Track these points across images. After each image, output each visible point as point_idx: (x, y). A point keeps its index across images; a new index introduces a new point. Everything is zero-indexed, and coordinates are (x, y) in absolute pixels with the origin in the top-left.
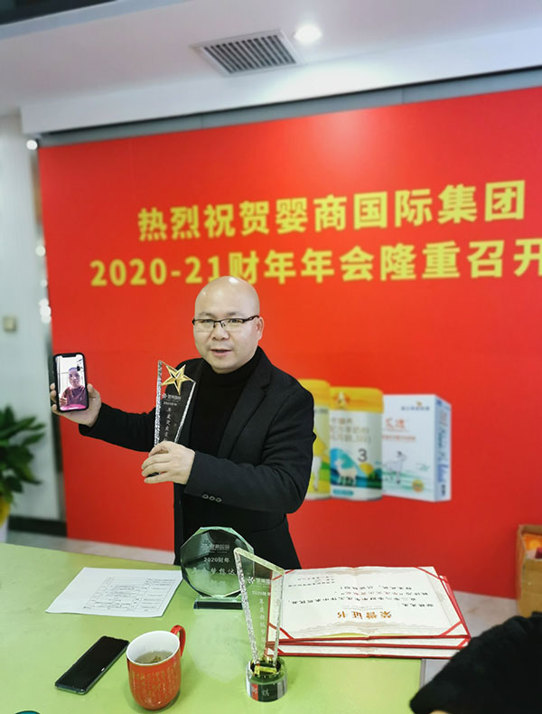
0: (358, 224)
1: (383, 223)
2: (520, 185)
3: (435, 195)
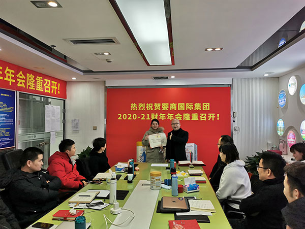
0: (179, 109)
1: (184, 109)
2: (209, 104)
3: (193, 104)
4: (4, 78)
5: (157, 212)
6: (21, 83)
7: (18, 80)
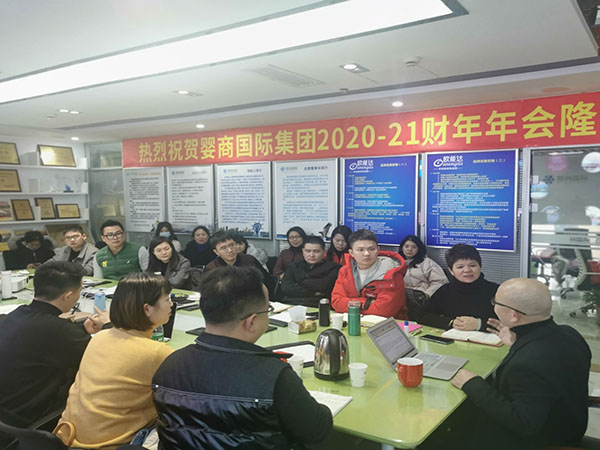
4: (484, 133)
6: (539, 130)
7: (525, 126)
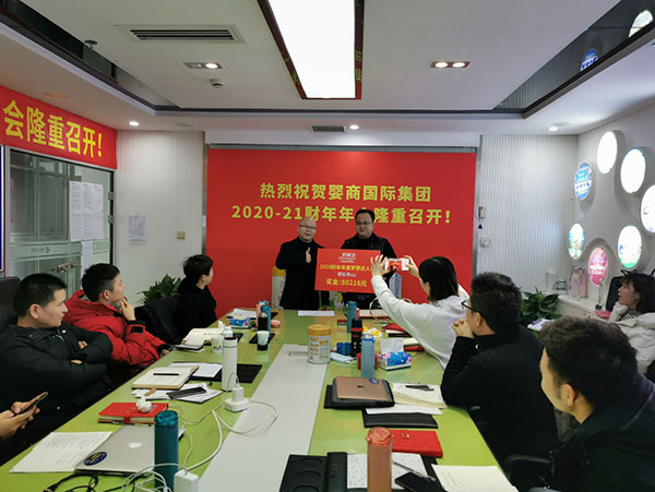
0: (365, 199)
1: (376, 199)
2: (429, 188)
3: (396, 189)
5: (325, 407)
6: (14, 128)
7: (6, 120)
